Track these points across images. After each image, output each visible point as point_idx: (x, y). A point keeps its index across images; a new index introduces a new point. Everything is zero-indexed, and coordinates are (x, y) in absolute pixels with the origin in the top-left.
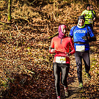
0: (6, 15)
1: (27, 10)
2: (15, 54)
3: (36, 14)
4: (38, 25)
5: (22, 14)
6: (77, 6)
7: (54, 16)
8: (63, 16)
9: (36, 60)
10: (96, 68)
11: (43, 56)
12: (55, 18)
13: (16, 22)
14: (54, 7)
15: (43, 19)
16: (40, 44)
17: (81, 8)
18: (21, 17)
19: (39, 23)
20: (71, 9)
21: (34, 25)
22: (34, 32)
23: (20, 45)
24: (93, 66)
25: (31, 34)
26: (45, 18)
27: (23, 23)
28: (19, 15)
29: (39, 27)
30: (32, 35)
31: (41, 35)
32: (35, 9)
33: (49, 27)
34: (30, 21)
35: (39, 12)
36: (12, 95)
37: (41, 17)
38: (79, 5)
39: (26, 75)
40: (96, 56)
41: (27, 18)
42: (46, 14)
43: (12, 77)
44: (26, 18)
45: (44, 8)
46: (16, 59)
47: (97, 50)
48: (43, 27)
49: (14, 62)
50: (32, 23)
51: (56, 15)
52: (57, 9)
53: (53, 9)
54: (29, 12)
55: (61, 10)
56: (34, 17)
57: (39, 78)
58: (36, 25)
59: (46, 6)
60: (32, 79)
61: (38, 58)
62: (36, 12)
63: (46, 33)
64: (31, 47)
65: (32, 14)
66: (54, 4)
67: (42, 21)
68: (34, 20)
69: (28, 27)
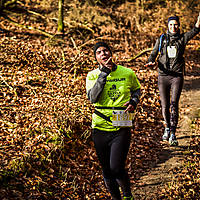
0: (55, 21)
1: (90, 12)
2: (73, 87)
3: (106, 19)
4: (110, 38)
5: (81, 19)
6: (177, 6)
7: (137, 23)
8: (153, 23)
12: (138, 26)
13: (71, 33)
14: (138, 7)
15: (117, 28)
18: (80, 24)
19: (111, 34)
20: (165, 10)
21: (102, 38)
23: (79, 72)
26: (122, 26)
27: (84, 35)
28: (77, 21)
29: (111, 41)
31: (115, 55)
32: (103, 11)
33: (129, 41)
34: (96, 32)
35: (111, 16)
36: (68, 158)
37: (114, 25)
38: (180, 4)
41: (91, 26)
42: (123, 19)
43: (67, 127)
44: (89, 26)
45: (119, 9)
46: (73, 96)
48: (118, 42)
49: (69, 102)
50: (99, 34)
51: (140, 21)
52: (142, 10)
53: (135, 10)
54: (93, 17)
55: (149, 12)
56: (102, 24)
58: (106, 37)
62: (107, 15)
63: (124, 51)
65: (100, 19)
66: (138, 2)
67: (116, 31)
68: (103, 29)
69: (93, 41)
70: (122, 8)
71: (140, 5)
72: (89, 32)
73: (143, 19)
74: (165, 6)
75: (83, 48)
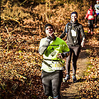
1: (17, 10)
2: (6, 58)
5: (12, 15)
6: (71, 7)
8: (56, 17)
9: (28, 65)
10: (92, 73)
11: (36, 60)
13: (5, 24)
14: (46, 7)
15: (34, 21)
16: (32, 47)
17: (75, 8)
18: (11, 18)
19: (30, 24)
20: (64, 9)
21: (25, 27)
22: (25, 34)
23: (11, 48)
25: (22, 36)
26: (37, 19)
27: (13, 25)
28: (9, 16)
29: (30, 28)
30: (24, 38)
31: (33, 37)
33: (41, 28)
34: (21, 23)
35: (30, 13)
38: (73, 6)
39: (18, 80)
40: (92, 60)
41: (18, 19)
42: (38, 15)
43: (3, 83)
44: (16, 20)
45: (35, 9)
46: (7, 63)
48: (35, 29)
49: (4, 67)
50: (23, 24)
54: (19, 13)
56: (25, 18)
57: (32, 83)
58: (27, 26)
60: (24, 84)
61: (30, 62)
63: (38, 35)
64: (23, 50)
65: (23, 15)
66: (47, 4)
67: (33, 22)
68: (25, 21)
69: (19, 29)
71: (48, 6)
72: (17, 23)
73: (50, 15)
74: (63, 7)
75: (13, 33)
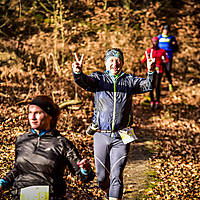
3: (9, 56)
4: (14, 85)
7: (56, 62)
12: (57, 67)
24: (151, 192)
32: (6, 44)
47: (161, 151)
51: (59, 61)
52: (63, 45)
53: (52, 45)
55: (72, 47)
59: (34, 37)
62: (10, 50)
70: (33, 40)
